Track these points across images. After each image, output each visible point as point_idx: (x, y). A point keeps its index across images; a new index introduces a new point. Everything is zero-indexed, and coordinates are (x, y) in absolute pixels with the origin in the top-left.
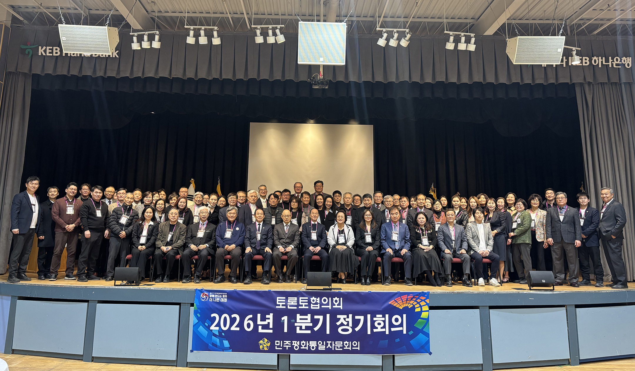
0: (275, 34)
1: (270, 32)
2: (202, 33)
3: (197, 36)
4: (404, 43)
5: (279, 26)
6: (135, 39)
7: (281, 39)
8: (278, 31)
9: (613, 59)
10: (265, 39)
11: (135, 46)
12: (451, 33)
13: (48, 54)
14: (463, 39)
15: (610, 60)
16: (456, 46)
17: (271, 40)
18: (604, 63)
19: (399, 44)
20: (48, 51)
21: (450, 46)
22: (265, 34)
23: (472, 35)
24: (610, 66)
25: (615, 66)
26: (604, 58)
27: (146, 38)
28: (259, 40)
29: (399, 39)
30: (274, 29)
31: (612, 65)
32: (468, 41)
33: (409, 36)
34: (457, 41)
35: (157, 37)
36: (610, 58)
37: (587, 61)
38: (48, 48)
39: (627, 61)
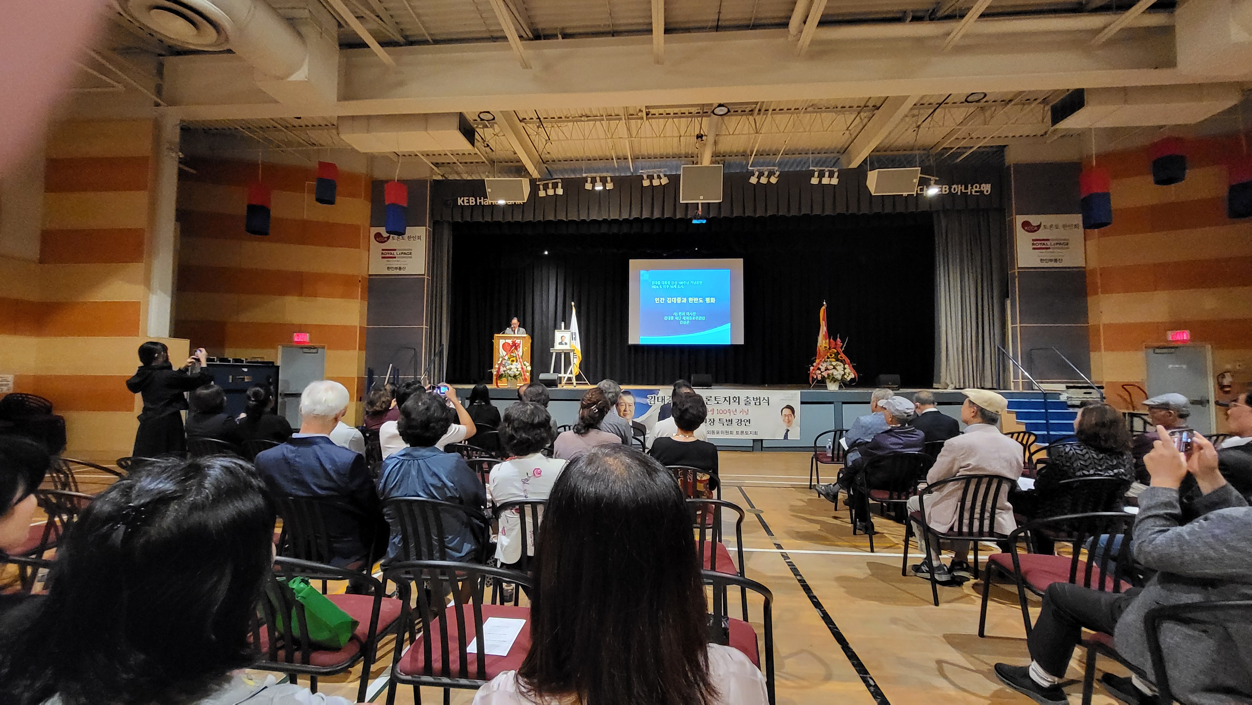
1: (655, 176)
2: (598, 179)
4: (773, 180)
5: (663, 171)
6: (541, 187)
7: (665, 181)
8: (662, 175)
9: (972, 186)
10: (651, 182)
11: (542, 194)
12: (816, 169)
13: (466, 204)
14: (827, 174)
15: (970, 188)
16: (820, 181)
17: (656, 182)
18: (963, 191)
19: (769, 181)
20: (465, 201)
21: (814, 181)
22: (651, 178)
23: (836, 170)
24: (969, 193)
25: (973, 193)
26: (963, 186)
27: (550, 185)
28: (646, 183)
29: (769, 176)
31: (971, 192)
32: (831, 176)
33: (778, 173)
34: (821, 175)
35: (560, 185)
36: (969, 185)
37: (947, 189)
38: (465, 198)
39: (987, 188)
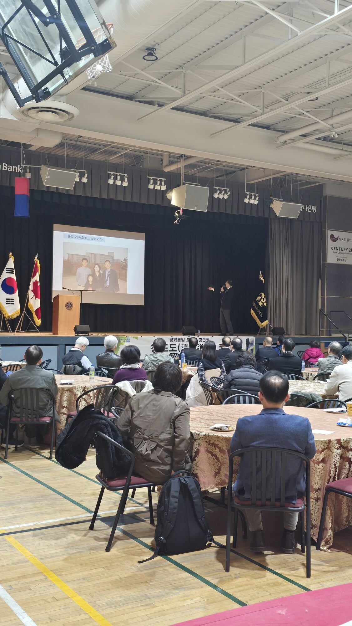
0: (161, 184)
1: (159, 183)
2: (119, 178)
3: (115, 179)
4: (227, 197)
5: (163, 179)
7: (164, 188)
8: (163, 183)
9: (308, 206)
10: (154, 187)
12: (249, 193)
14: (253, 197)
15: (307, 207)
16: (249, 201)
17: (158, 188)
18: (304, 209)
19: (224, 197)
21: (247, 201)
22: (155, 183)
23: (258, 194)
24: (306, 211)
25: (308, 211)
26: (304, 205)
28: (151, 187)
29: (224, 194)
30: (161, 181)
31: (307, 209)
32: (255, 198)
33: (229, 193)
34: (251, 198)
35: (86, 175)
36: (307, 206)
39: (315, 208)
